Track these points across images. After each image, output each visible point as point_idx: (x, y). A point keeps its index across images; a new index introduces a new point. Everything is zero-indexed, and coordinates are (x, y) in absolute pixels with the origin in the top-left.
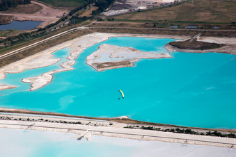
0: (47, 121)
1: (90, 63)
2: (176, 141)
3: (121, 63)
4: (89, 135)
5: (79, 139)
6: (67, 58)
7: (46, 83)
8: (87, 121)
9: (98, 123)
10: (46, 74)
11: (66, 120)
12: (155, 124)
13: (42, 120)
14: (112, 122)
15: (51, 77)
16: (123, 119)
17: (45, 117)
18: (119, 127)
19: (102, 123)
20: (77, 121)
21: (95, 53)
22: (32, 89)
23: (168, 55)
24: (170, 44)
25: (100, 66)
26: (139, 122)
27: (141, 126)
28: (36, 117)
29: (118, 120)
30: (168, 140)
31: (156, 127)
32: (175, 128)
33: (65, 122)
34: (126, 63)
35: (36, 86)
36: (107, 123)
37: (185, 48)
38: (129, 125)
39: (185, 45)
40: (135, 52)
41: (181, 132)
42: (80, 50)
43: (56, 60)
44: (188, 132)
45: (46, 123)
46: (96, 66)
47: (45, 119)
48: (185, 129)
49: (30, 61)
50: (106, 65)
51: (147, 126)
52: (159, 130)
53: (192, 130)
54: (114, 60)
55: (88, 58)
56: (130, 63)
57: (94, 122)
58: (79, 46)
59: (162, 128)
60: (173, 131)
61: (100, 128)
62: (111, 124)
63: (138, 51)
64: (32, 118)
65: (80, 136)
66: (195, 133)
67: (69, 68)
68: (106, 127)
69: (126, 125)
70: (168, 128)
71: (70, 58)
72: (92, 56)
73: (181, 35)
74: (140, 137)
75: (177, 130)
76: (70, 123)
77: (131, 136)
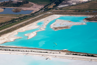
0: (34, 51)
1: (52, 27)
2: (87, 60)
3: (65, 27)
4: (51, 58)
5: (47, 59)
6: (43, 25)
7: (34, 36)
8: (50, 52)
9: (55, 52)
10: (34, 32)
11: (42, 51)
13: (32, 51)
14: (60, 52)
15: (36, 33)
16: (65, 51)
17: (33, 50)
18: (63, 54)
19: (56, 52)
20: (46, 52)
22: (28, 39)
23: (84, 23)
24: (85, 19)
25: (56, 28)
26: (71, 52)
27: (72, 53)
28: (30, 50)
29: (63, 51)
30: (83, 59)
31: (79, 54)
32: (87, 54)
33: (41, 52)
35: (30, 37)
36: (58, 52)
37: (92, 20)
38: (67, 53)
39: (92, 19)
40: (71, 22)
41: (89, 56)
42: (48, 22)
43: (38, 26)
45: (33, 52)
46: (54, 28)
47: (33, 51)
48: (91, 55)
49: (28, 27)
50: (58, 28)
51: (75, 54)
52: (80, 55)
53: (94, 55)
55: (51, 25)
56: (68, 27)
57: (53, 52)
58: (48, 20)
59: (81, 54)
60: (86, 55)
61: (55, 55)
62: (60, 53)
64: (28, 50)
65: (47, 58)
66: (95, 56)
67: (43, 29)
68: (58, 54)
69: (66, 53)
70: (83, 54)
71: (44, 25)
72: (53, 24)
73: (90, 15)
74: (72, 58)
75: (87, 55)
76: (43, 52)
77: (68, 58)
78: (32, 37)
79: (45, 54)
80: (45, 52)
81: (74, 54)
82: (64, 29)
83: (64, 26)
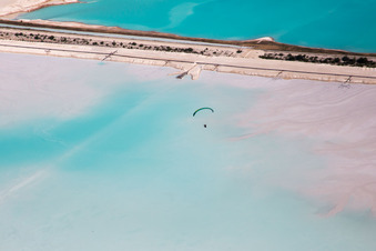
0: (141, 46)
2: (333, 78)
4: (196, 71)
5: (179, 77)
8: (203, 46)
9: (220, 50)
11: (171, 46)
12: (310, 50)
13: (134, 44)
16: (263, 42)
17: (139, 40)
18: (252, 57)
19: (225, 50)
20: (187, 47)
26: (284, 47)
27: (286, 54)
29: (254, 45)
30: (320, 77)
31: (311, 55)
32: (341, 56)
36: (233, 49)
41: (351, 62)
44: (362, 62)
47: (139, 43)
48: (358, 57)
51: (297, 54)
52: (314, 60)
53: (369, 59)
57: (214, 48)
59: (320, 56)
60: (336, 61)
61: (214, 59)
62: (239, 52)
64: (120, 41)
65: (182, 72)
68: (228, 58)
69: (262, 53)
70: (329, 56)
74: (275, 74)
76: (176, 50)
77: (261, 72)
81: (294, 54)
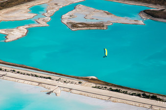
0: (18, 72)
1: (65, 21)
2: (141, 105)
3: (95, 25)
4: (58, 91)
5: (49, 93)
6: (43, 14)
7: (20, 36)
8: (57, 77)
9: (68, 80)
10: (21, 28)
11: (37, 74)
12: (123, 87)
13: (14, 71)
14: (81, 81)
15: (26, 31)
16: (92, 79)
17: (17, 69)
18: (88, 87)
19: (71, 81)
20: (48, 76)
21: (71, 13)
22: (7, 41)
23: (141, 22)
24: (145, 11)
25: (74, 25)
26: (107, 84)
27: (108, 87)
28: (9, 68)
29: (87, 80)
31: (123, 90)
32: (141, 93)
33: (36, 76)
34: (100, 26)
35: (10, 38)
36: (77, 81)
37: (158, 17)
38: (98, 85)
39: (159, 14)
40: (110, 16)
41: (148, 97)
42: (57, 8)
43: (33, 15)
44: (154, 98)
45: (18, 74)
46: (70, 25)
47: (17, 70)
48: (151, 95)
49: (7, 13)
50: (80, 25)
51: (115, 89)
52: (126, 93)
53: (158, 97)
54: (89, 21)
55: (64, 16)
56: (103, 26)
57: (64, 79)
58: (56, 4)
59: (129, 91)
60: (139, 95)
61: (69, 85)
62: (80, 83)
63: (113, 16)
64: (5, 68)
65: (49, 91)
66: (160, 100)
67: (44, 24)
68: (75, 85)
69: (94, 85)
70: (134, 92)
71: (46, 14)
72: (67, 14)
73: (155, 4)
74: (107, 98)
75: (143, 95)
76: (41, 77)
77: (98, 96)
78: (17, 37)
79: (45, 82)
80: (44, 76)
81: (113, 88)
82: (93, 28)
83: (94, 22)
